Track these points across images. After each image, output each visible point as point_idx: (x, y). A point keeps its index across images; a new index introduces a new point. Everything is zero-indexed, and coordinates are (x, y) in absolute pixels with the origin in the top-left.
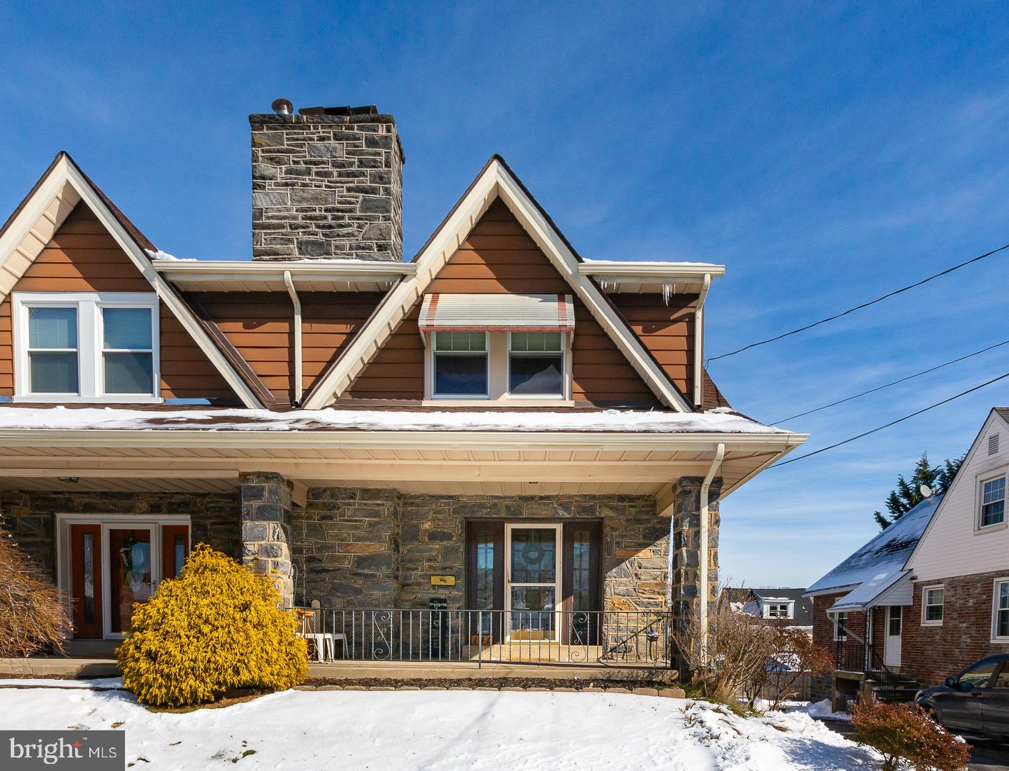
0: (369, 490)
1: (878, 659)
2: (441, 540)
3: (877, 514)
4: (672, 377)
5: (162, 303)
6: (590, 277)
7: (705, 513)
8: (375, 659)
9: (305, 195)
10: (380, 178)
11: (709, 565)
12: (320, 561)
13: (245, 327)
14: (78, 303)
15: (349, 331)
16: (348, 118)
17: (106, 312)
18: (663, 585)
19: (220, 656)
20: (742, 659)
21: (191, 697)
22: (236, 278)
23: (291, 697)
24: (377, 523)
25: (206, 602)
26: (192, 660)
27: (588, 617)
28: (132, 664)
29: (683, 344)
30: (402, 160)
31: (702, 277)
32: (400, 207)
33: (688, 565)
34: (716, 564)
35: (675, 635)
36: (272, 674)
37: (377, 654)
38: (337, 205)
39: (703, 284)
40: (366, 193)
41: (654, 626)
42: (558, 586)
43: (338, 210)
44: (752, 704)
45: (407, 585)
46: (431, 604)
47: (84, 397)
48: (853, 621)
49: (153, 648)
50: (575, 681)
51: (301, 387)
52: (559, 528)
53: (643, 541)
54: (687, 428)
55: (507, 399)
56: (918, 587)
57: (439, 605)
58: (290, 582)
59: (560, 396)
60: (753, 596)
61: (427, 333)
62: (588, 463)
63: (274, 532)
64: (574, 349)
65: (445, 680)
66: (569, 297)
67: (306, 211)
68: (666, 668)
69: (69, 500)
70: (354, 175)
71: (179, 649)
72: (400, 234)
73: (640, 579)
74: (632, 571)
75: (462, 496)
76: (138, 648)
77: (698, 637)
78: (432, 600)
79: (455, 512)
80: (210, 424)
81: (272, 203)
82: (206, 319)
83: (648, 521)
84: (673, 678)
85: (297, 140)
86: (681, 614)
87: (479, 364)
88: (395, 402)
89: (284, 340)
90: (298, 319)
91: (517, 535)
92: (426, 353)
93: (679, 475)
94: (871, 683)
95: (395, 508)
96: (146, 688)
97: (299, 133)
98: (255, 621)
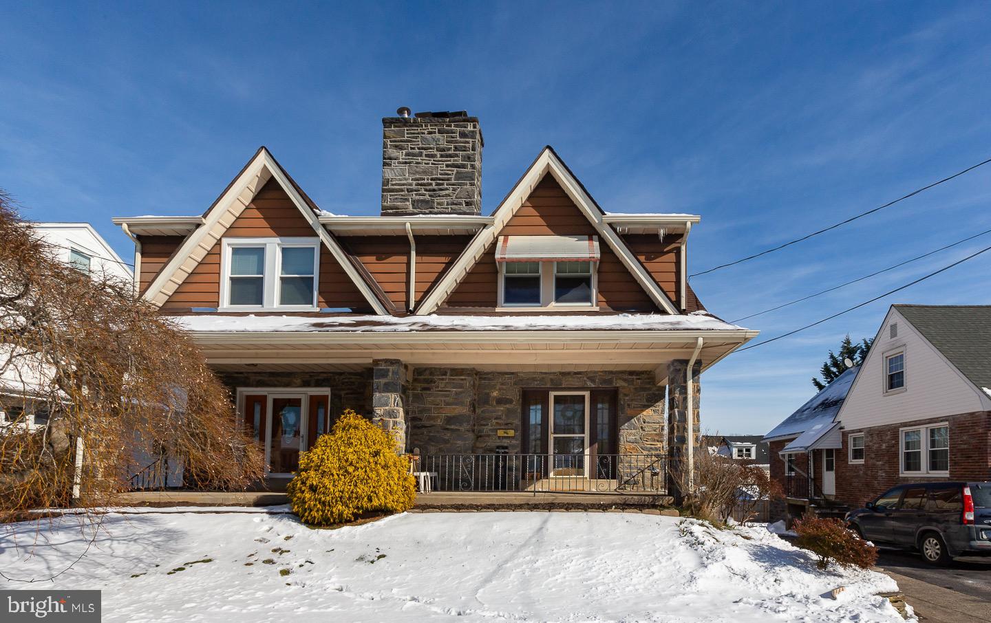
0: (456, 369)
1: (819, 489)
2: (505, 404)
3: (814, 380)
4: (665, 290)
5: (322, 244)
6: (610, 225)
7: (690, 384)
8: (462, 491)
9: (418, 170)
10: (469, 158)
11: (694, 421)
12: (420, 420)
13: (377, 260)
14: (265, 244)
15: (447, 261)
16: (448, 119)
17: (284, 250)
18: (661, 435)
19: (360, 488)
20: (718, 487)
21: (339, 517)
22: (374, 227)
23: (406, 517)
24: (461, 392)
25: (351, 450)
26: (341, 491)
27: (610, 459)
28: (299, 495)
29: (673, 267)
30: (482, 145)
31: (685, 224)
32: (480, 175)
33: (679, 421)
34: (698, 421)
35: (671, 471)
36: (393, 501)
37: (463, 487)
38: (439, 176)
39: (685, 228)
40: (459, 168)
41: (655, 465)
42: (587, 436)
43: (440, 179)
44: (726, 521)
45: (481, 436)
46: (497, 450)
47: (266, 307)
48: (799, 460)
49: (315, 483)
50: (602, 505)
51: (414, 299)
52: (587, 394)
53: (646, 403)
54: (677, 326)
55: (554, 306)
56: (845, 435)
57: (503, 451)
58: (403, 436)
59: (589, 304)
60: (724, 442)
61: (500, 263)
62: (609, 351)
63: (395, 400)
64: (599, 272)
65: (511, 505)
66: (595, 237)
67: (418, 180)
68: (665, 495)
69: (247, 378)
70: (450, 156)
71: (332, 484)
72: (480, 194)
73: (644, 430)
74: (638, 425)
75: (520, 372)
76: (304, 483)
77: (687, 472)
78: (498, 447)
79: (515, 384)
80: (355, 327)
81: (396, 175)
82: (352, 255)
83: (649, 389)
84: (670, 503)
85: (414, 134)
86: (675, 454)
87: (535, 282)
88: (477, 309)
89: (403, 268)
90: (413, 253)
91: (558, 400)
92: (499, 275)
93: (672, 359)
94: (814, 507)
95: (474, 382)
96: (308, 511)
97: (415, 130)
98: (383, 463)
